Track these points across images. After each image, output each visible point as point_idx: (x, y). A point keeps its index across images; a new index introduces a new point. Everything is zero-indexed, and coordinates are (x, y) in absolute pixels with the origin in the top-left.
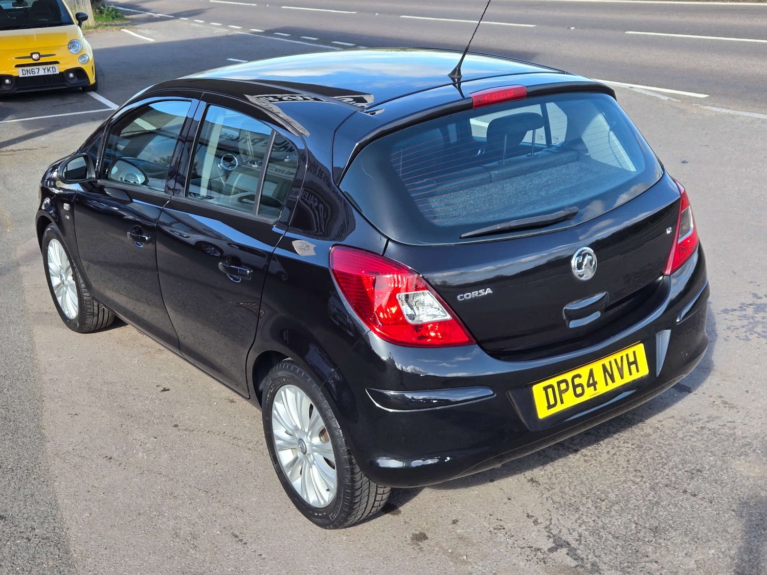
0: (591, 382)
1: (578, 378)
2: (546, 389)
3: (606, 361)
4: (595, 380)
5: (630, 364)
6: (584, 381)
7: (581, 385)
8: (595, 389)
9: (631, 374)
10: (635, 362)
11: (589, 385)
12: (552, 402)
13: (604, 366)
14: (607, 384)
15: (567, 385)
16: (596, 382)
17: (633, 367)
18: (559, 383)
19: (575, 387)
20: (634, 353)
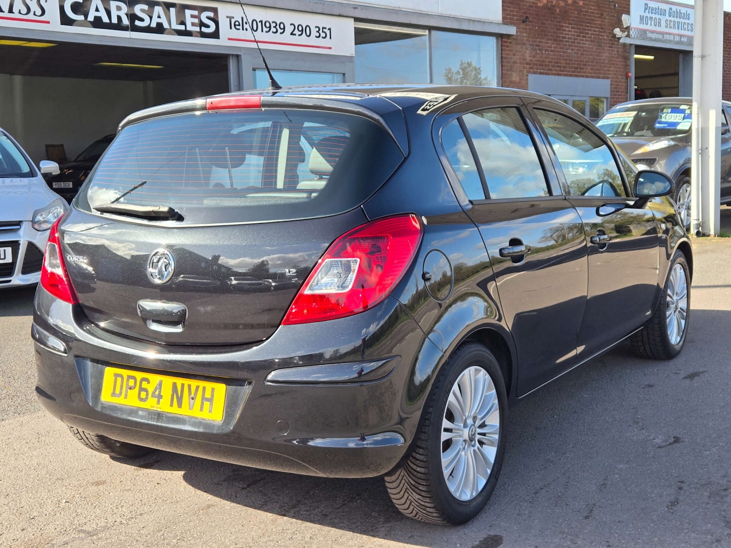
0: (157, 393)
1: (146, 382)
2: (116, 375)
3: (179, 381)
4: (162, 394)
5: (204, 399)
6: (151, 388)
7: (146, 390)
8: (158, 402)
9: (201, 409)
10: (210, 400)
11: (153, 395)
12: (117, 391)
13: (175, 385)
14: (172, 405)
15: (135, 383)
16: (162, 396)
17: (207, 404)
18: (129, 377)
19: (141, 389)
20: (213, 389)
